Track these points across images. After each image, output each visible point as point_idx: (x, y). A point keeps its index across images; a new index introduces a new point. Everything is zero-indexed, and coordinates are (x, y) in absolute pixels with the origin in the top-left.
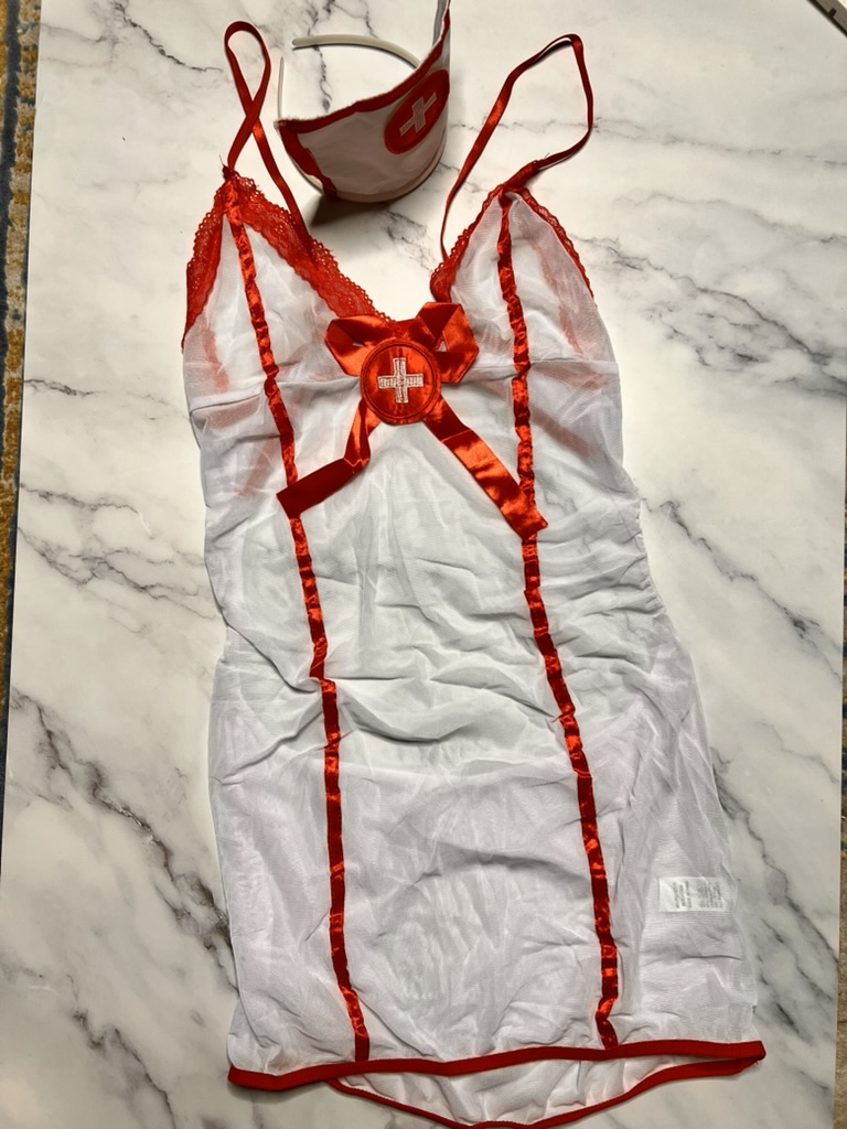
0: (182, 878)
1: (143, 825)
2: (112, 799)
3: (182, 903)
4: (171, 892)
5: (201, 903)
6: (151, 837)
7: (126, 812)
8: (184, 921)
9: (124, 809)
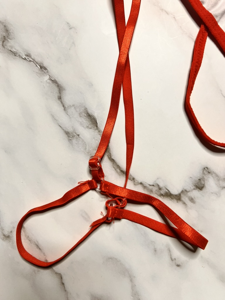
0: (73, 108)
1: (41, 67)
2: (17, 48)
3: (73, 127)
4: (63, 118)
5: (87, 127)
6: (48, 77)
7: (28, 58)
8: (74, 141)
9: (27, 56)
